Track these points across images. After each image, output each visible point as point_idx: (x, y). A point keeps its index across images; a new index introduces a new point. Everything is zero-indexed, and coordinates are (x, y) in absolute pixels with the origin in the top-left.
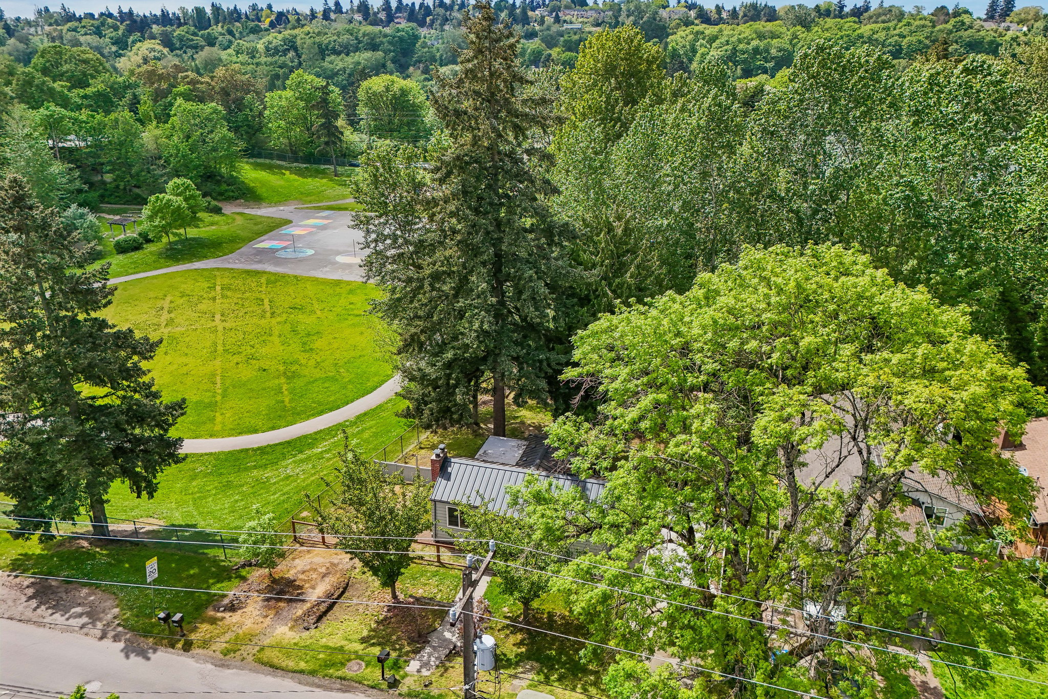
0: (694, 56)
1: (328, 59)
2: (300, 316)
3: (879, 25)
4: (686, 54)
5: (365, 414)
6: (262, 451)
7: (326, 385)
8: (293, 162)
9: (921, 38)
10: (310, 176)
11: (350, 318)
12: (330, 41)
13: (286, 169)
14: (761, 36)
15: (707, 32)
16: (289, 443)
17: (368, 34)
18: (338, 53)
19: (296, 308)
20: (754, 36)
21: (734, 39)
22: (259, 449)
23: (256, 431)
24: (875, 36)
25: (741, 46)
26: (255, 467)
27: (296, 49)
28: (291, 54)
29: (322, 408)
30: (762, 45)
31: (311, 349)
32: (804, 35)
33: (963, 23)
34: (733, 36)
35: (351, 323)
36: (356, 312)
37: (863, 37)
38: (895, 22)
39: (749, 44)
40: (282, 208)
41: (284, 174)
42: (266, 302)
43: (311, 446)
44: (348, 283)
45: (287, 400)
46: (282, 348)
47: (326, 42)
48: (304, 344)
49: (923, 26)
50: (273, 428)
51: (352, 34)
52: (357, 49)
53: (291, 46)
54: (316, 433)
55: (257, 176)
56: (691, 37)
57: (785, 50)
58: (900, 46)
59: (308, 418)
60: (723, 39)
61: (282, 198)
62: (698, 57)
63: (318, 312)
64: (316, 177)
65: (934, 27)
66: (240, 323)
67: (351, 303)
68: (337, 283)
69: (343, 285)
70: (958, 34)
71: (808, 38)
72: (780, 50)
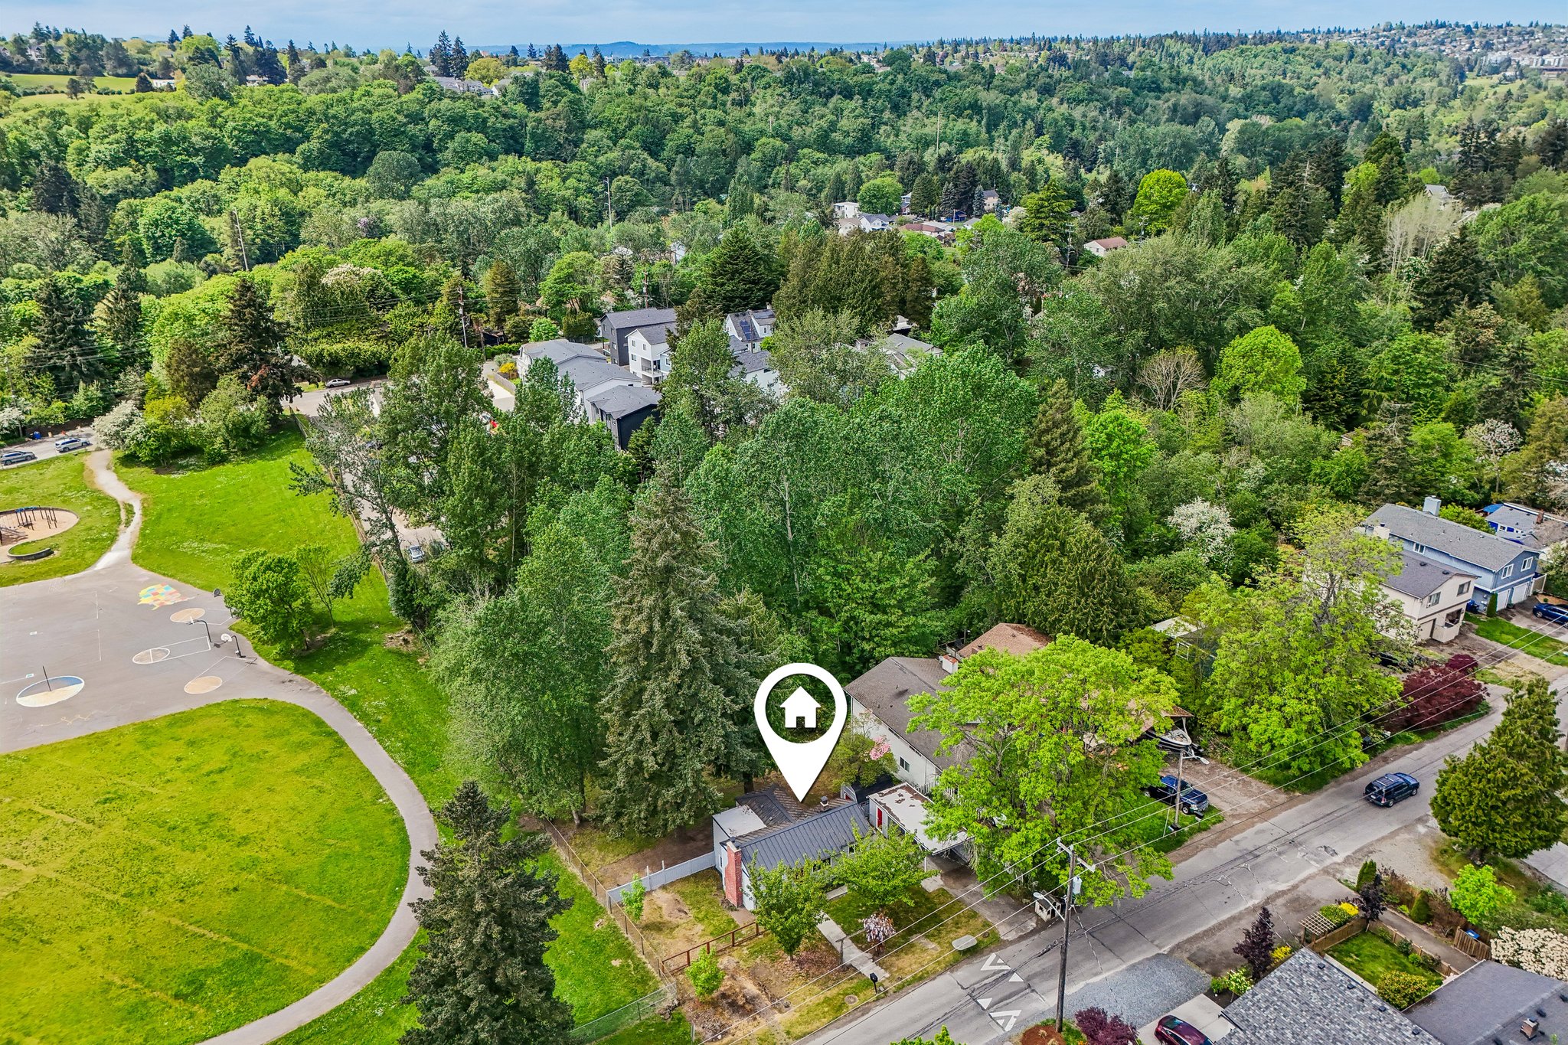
0: (64, 152)
2: (141, 807)
3: (329, 96)
4: (44, 147)
7: (346, 865)
9: (392, 114)
14: (164, 116)
19: (110, 800)
20: (154, 116)
21: (123, 123)
24: (331, 112)
25: (140, 134)
30: (174, 128)
31: (245, 838)
32: (229, 112)
33: (432, 91)
34: (118, 117)
39: (151, 129)
42: (40, 809)
44: (116, 732)
45: (331, 903)
48: (222, 836)
49: (388, 96)
57: (211, 138)
58: (369, 125)
60: (103, 123)
62: (72, 156)
63: (155, 790)
65: (400, 95)
66: (70, 855)
67: (179, 759)
68: (97, 740)
69: (113, 740)
70: (434, 105)
71: (234, 117)
72: (207, 138)
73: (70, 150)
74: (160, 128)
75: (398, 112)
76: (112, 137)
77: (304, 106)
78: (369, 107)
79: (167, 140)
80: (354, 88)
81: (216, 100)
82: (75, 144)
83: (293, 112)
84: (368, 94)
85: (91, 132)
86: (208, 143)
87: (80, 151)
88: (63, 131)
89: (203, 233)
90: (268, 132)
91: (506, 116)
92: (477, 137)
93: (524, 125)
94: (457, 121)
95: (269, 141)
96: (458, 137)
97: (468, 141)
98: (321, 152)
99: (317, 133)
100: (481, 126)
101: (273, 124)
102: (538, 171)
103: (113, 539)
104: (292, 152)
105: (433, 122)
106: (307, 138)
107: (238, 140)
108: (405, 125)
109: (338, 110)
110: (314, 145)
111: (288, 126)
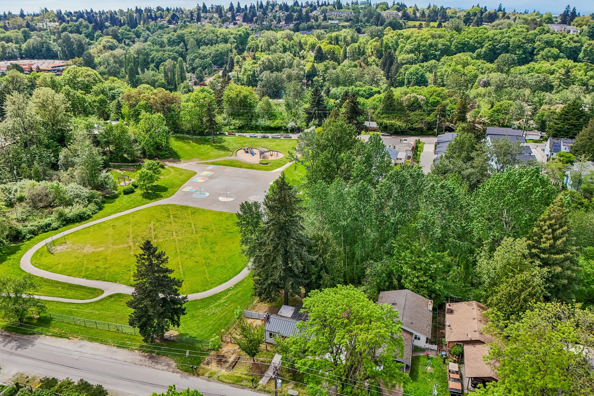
0: (397, 47)
1: (201, 48)
2: (207, 233)
3: (498, 31)
4: (393, 46)
5: (237, 284)
6: (202, 300)
7: (222, 270)
8: (193, 135)
9: (520, 39)
10: (202, 143)
11: (228, 234)
12: (202, 38)
13: (191, 139)
14: (433, 37)
15: (405, 34)
16: (211, 297)
17: (223, 33)
18: (207, 44)
19: (205, 228)
20: (430, 36)
21: (419, 39)
22: (201, 300)
23: (198, 292)
24: (495, 37)
25: (422, 43)
26: (201, 308)
27: (184, 42)
28: (182, 44)
29: (220, 281)
30: (434, 41)
31: (214, 251)
32: (457, 36)
33: (544, 30)
34: (418, 36)
35: (228, 237)
36: (230, 231)
37: (489, 38)
38: (507, 29)
39: (427, 41)
40: (190, 163)
41: (190, 143)
42: (192, 224)
43: (219, 299)
44: (226, 213)
45: (208, 277)
46: (202, 251)
47: (200, 38)
48: (211, 248)
49: (522, 31)
50: (204, 290)
51: (214, 33)
52: (217, 42)
53: (182, 40)
54: (220, 293)
55: (178, 144)
56: (396, 37)
57: (446, 45)
58: (509, 43)
59: (216, 286)
60: (413, 38)
61: (190, 158)
62: (399, 49)
63: (215, 231)
64: (204, 144)
65: (528, 31)
66: (184, 237)
67: (228, 226)
68: (221, 213)
69: (223, 215)
70: (541, 36)
71: (459, 38)
72: (444, 45)
73: (399, 47)
74: (430, 41)
75: (523, 38)
76: (414, 43)
77: (486, 34)
78: (512, 35)
79: (431, 45)
80: (509, 28)
81: (454, 32)
82: (401, 45)
83: (481, 37)
84: (514, 30)
85: (408, 41)
86: (443, 47)
87: (402, 47)
88: (399, 41)
89: (425, 78)
90: (468, 44)
91: (575, 42)
92: (555, 51)
93: (582, 46)
94: (549, 44)
95: (468, 47)
96: (546, 50)
97: (549, 51)
98: (485, 52)
99: (486, 45)
100: (559, 46)
101: (471, 41)
102: (575, 66)
103: (283, 165)
104: (474, 52)
105: (538, 43)
106: (482, 47)
107: (456, 46)
108: (524, 43)
109: (499, 37)
110: (484, 49)
111: (477, 42)
